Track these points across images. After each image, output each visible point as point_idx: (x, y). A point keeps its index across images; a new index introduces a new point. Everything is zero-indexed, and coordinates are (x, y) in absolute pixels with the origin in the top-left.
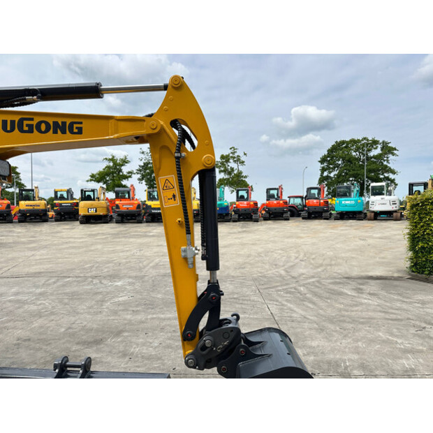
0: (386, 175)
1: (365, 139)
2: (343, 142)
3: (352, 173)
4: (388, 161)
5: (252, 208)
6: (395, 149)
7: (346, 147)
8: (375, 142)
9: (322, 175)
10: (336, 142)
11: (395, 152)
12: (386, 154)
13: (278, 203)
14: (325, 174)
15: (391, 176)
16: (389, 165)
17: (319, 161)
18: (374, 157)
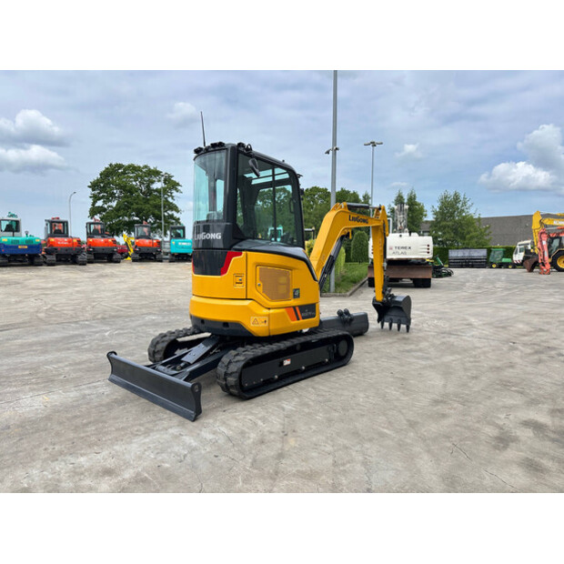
0: (170, 212)
1: (146, 167)
2: (120, 166)
3: (135, 206)
4: (173, 197)
5: (75, 246)
6: (178, 184)
7: (124, 173)
8: (157, 173)
9: (93, 205)
10: (111, 165)
11: (179, 188)
12: (170, 189)
13: (106, 242)
14: (100, 203)
15: (176, 215)
16: (174, 202)
17: (89, 187)
18: (157, 190)
